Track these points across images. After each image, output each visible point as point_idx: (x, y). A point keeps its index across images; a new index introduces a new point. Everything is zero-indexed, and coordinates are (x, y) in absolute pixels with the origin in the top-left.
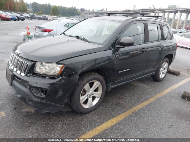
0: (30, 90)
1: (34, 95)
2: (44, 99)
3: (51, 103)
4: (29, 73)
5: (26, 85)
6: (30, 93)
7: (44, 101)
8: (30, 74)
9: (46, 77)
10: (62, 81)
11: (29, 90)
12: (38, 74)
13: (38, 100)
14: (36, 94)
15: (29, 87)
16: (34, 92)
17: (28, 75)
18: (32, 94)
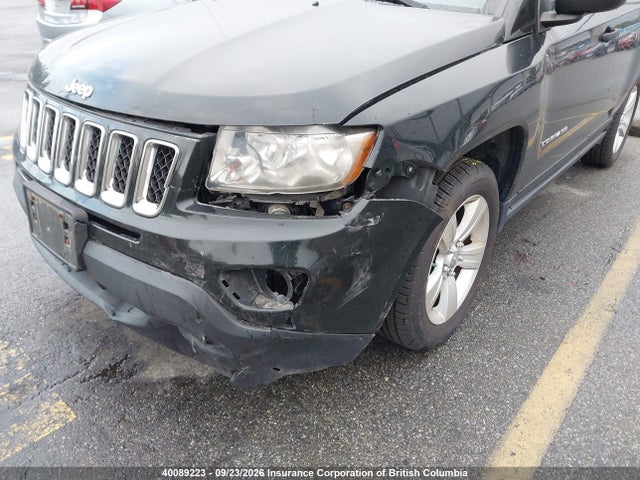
0: (211, 286)
1: (236, 311)
2: (289, 323)
3: (320, 334)
4: (182, 197)
5: (181, 262)
6: (215, 303)
7: (289, 331)
8: (190, 202)
9: (273, 210)
10: (372, 222)
11: (204, 287)
12: (226, 195)
13: (258, 330)
14: (247, 304)
15: (201, 272)
16: (235, 294)
17: (183, 207)
18: (226, 303)
